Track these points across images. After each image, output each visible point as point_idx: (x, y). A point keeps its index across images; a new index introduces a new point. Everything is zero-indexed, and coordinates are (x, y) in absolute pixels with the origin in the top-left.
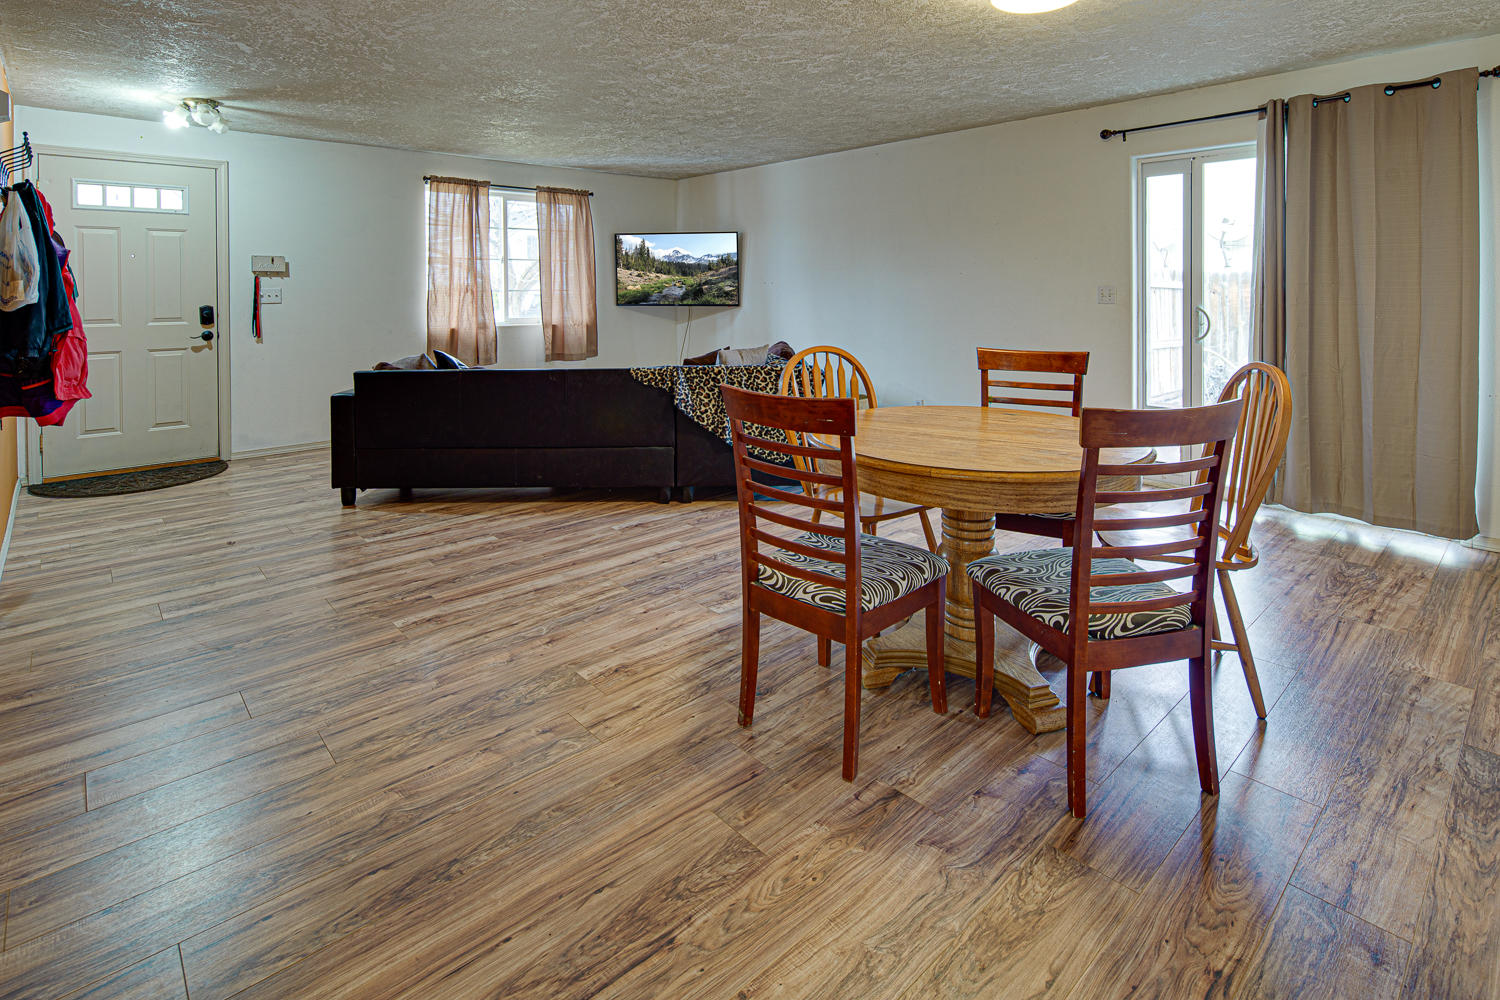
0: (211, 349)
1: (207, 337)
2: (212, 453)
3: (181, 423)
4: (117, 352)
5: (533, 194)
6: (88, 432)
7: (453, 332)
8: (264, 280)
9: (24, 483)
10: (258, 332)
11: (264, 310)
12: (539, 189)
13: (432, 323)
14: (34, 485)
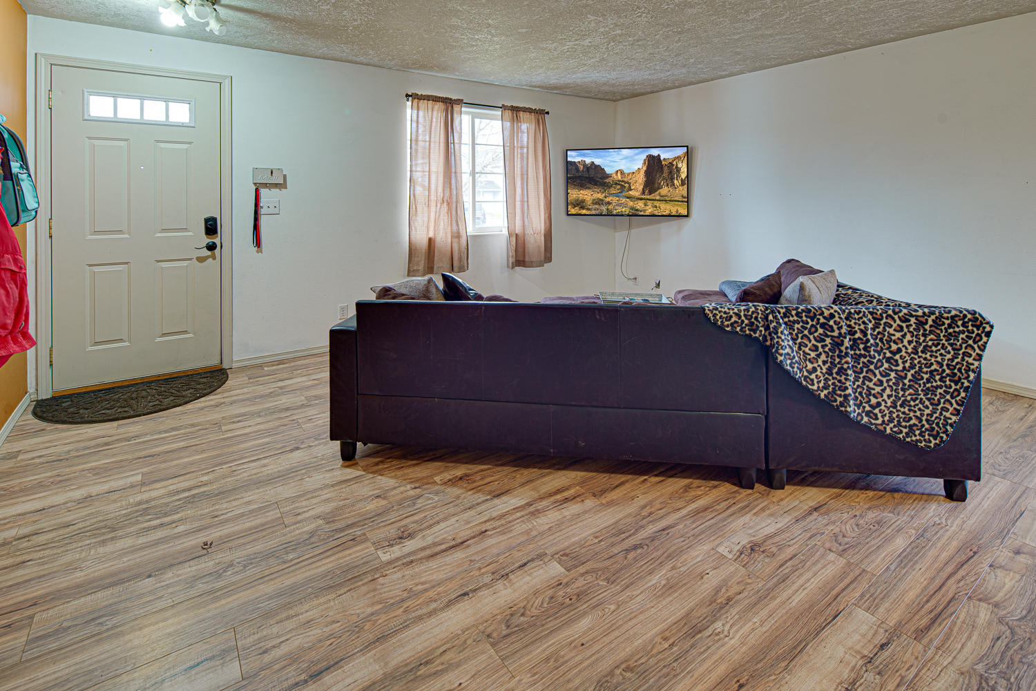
0: (214, 258)
1: (211, 247)
2: (213, 361)
3: (186, 332)
4: (127, 263)
5: (498, 113)
6: (97, 343)
7: (430, 240)
8: (263, 192)
9: (34, 397)
10: (258, 242)
11: (263, 221)
12: (504, 107)
13: (413, 232)
14: (42, 400)
